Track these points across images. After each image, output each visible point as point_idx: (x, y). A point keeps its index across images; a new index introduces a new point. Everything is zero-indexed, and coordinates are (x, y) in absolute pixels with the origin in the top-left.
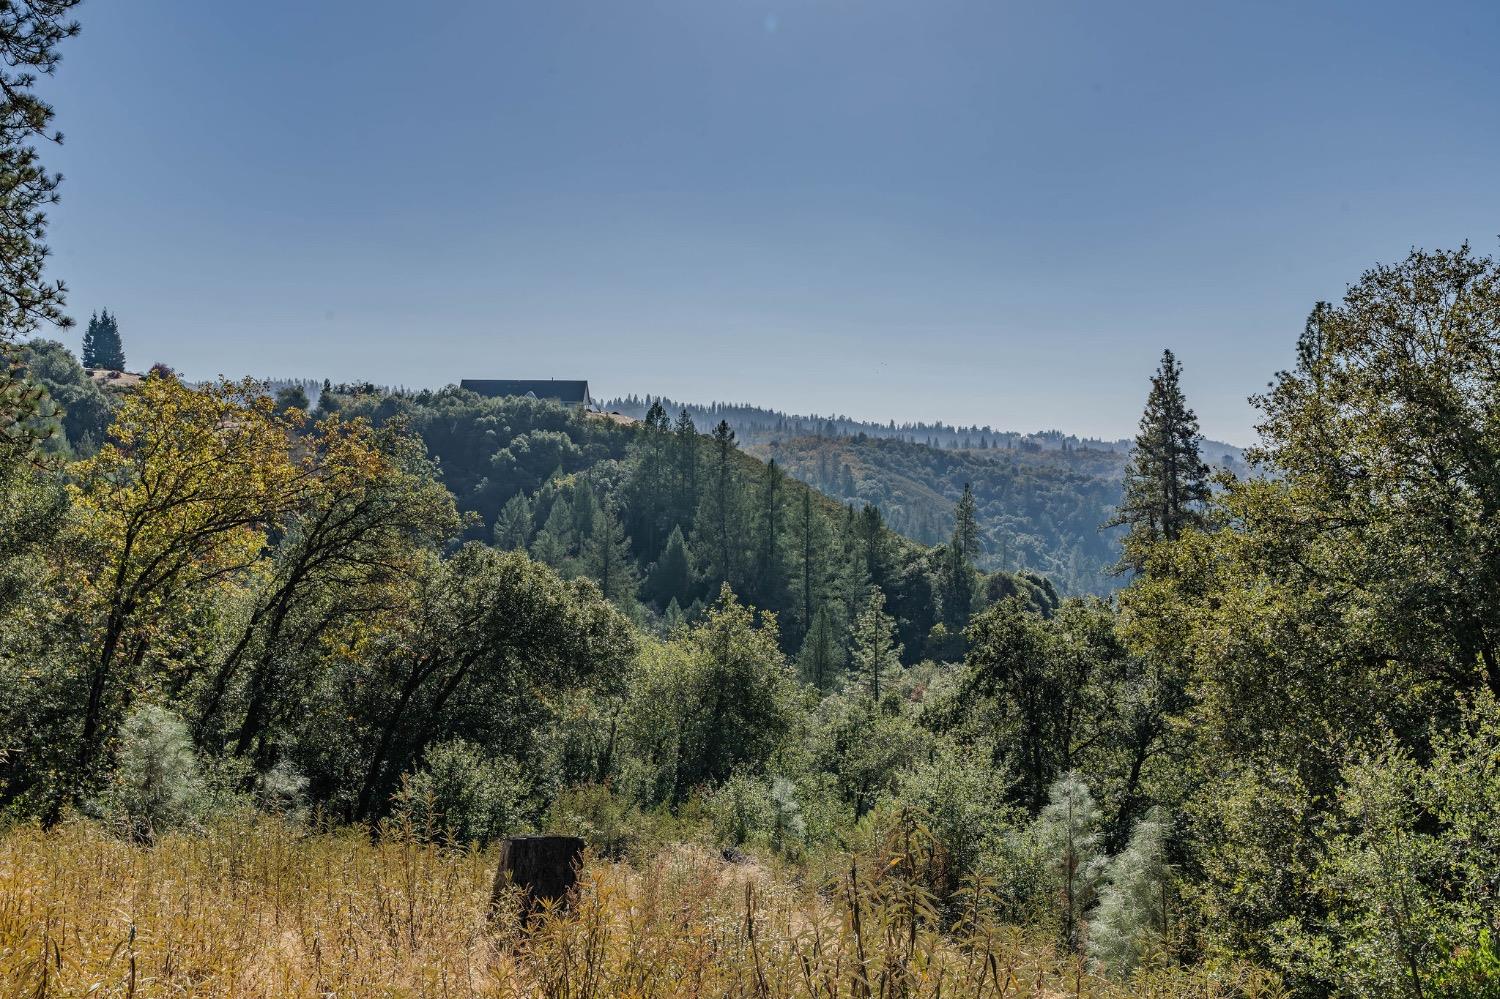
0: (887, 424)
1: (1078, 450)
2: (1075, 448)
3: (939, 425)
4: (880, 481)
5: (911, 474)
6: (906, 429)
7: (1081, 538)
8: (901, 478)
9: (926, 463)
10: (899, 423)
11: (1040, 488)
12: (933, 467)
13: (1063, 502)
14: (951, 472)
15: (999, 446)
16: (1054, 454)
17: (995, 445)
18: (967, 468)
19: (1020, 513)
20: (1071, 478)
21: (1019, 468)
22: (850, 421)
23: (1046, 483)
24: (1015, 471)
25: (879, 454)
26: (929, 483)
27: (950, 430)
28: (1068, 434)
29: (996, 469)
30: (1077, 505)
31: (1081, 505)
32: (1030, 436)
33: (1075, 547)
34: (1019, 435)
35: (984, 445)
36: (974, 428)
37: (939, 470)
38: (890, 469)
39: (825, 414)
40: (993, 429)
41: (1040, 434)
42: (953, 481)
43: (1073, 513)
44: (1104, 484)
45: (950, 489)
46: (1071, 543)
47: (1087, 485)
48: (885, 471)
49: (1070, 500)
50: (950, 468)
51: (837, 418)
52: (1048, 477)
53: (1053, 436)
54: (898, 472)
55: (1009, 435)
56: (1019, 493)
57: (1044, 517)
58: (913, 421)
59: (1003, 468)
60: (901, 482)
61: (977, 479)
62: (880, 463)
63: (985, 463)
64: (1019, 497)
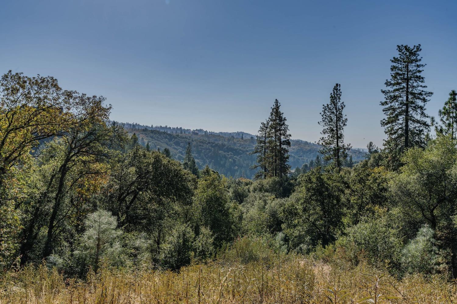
0: (150, 126)
1: (209, 135)
2: (208, 134)
3: (166, 126)
4: (153, 143)
5: (161, 141)
6: (156, 127)
7: (213, 160)
8: (159, 142)
9: (166, 138)
10: (154, 126)
11: (200, 146)
12: (168, 139)
13: (207, 150)
14: (174, 140)
15: (186, 133)
16: (202, 136)
17: (185, 133)
18: (178, 139)
19: (195, 153)
20: (209, 143)
21: (194, 139)
22: (139, 125)
23: (202, 144)
24: (193, 140)
25: (151, 135)
26: (167, 144)
27: (170, 128)
28: (205, 130)
29: (187, 140)
30: (211, 151)
31: (213, 150)
32: (194, 130)
33: (212, 163)
34: (190, 130)
35: (181, 133)
36: (177, 128)
37: (170, 140)
38: (155, 139)
39: (131, 123)
40: (183, 128)
41: (197, 130)
42: (174, 143)
43: (210, 153)
44: (219, 145)
45: (173, 146)
46: (210, 162)
47: (214, 145)
48: (153, 140)
49: (209, 149)
50: (173, 139)
51: (135, 124)
52: (203, 143)
53: (201, 130)
54: (157, 140)
55: (188, 130)
56: (194, 147)
57: (202, 154)
58: (159, 125)
59: (189, 139)
60: (159, 143)
61: (181, 142)
62: (152, 137)
63: (184, 138)
64: (194, 148)
